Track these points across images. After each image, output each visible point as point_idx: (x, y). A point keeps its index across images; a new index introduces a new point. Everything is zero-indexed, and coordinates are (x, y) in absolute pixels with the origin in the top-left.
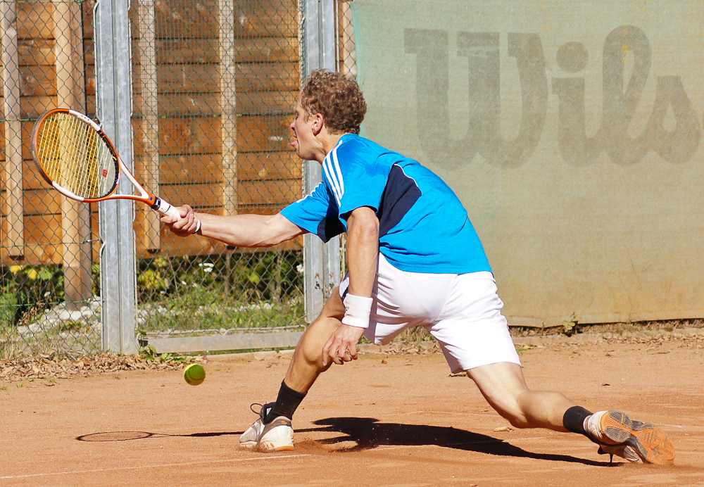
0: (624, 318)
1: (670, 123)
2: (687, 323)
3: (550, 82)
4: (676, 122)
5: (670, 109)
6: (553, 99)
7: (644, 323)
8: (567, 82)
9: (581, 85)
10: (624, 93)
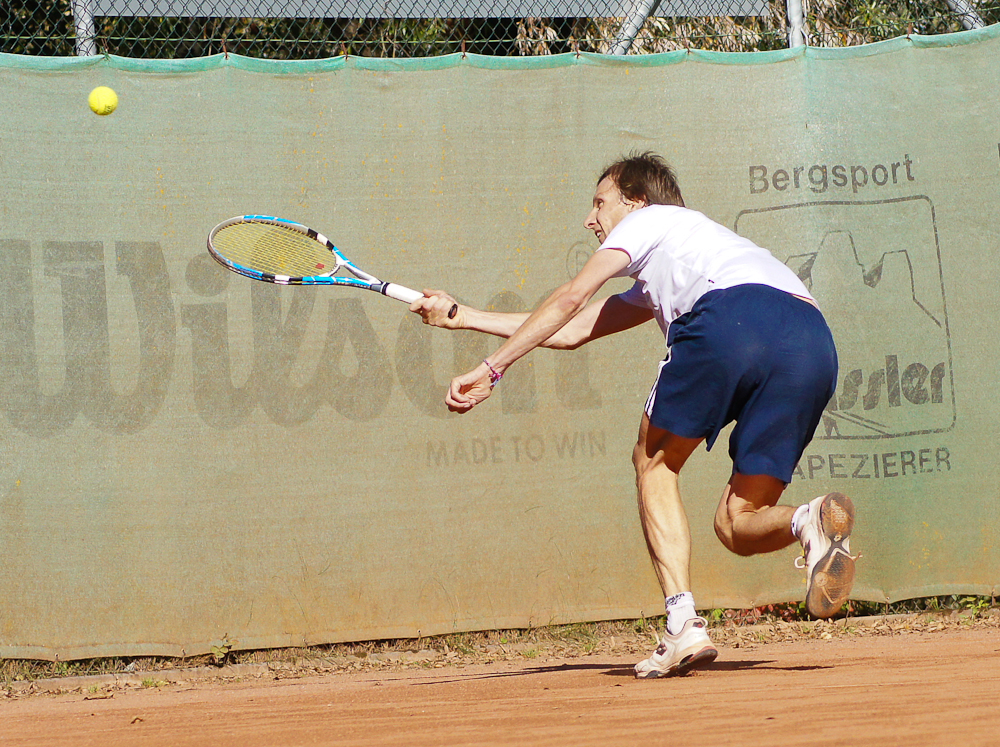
0: (298, 641)
1: (349, 365)
2: (386, 645)
3: (178, 311)
4: (357, 363)
5: (348, 345)
6: (183, 333)
7: (325, 647)
8: (202, 310)
9: (222, 313)
10: (283, 323)
